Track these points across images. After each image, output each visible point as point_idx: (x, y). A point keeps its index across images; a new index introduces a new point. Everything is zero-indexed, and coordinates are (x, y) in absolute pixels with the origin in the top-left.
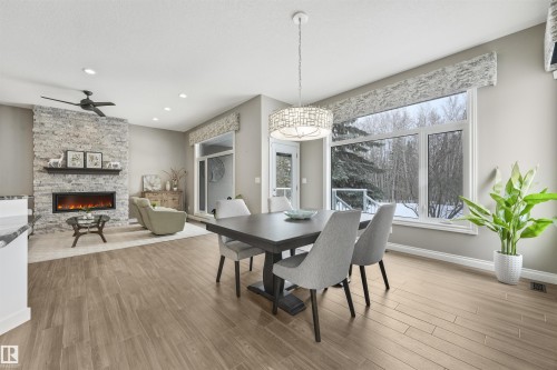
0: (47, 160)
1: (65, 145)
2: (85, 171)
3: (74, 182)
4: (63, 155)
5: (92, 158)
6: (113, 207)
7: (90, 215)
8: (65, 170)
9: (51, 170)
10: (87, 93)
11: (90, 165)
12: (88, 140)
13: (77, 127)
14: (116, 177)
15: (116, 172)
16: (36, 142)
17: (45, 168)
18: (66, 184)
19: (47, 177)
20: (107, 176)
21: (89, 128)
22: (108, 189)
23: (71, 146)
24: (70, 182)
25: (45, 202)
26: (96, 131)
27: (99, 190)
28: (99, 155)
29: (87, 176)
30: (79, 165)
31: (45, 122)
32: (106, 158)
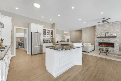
0: (98, 35)
1: (101, 32)
2: (105, 37)
3: (103, 40)
4: (100, 34)
5: (107, 34)
6: (113, 47)
7: (104, 48)
8: (101, 37)
9: (98, 37)
10: (104, 18)
11: (107, 36)
12: (106, 30)
13: (104, 27)
14: (114, 39)
15: (115, 37)
16: (96, 32)
17: (97, 37)
18: (101, 40)
19: (98, 39)
20: (112, 38)
21: (107, 27)
22: (112, 42)
23: (102, 32)
24: (102, 40)
25: (97, 44)
26: (109, 27)
27: (109, 42)
28: (109, 33)
29: (106, 38)
30: (104, 36)
31: (97, 28)
32: (111, 33)
